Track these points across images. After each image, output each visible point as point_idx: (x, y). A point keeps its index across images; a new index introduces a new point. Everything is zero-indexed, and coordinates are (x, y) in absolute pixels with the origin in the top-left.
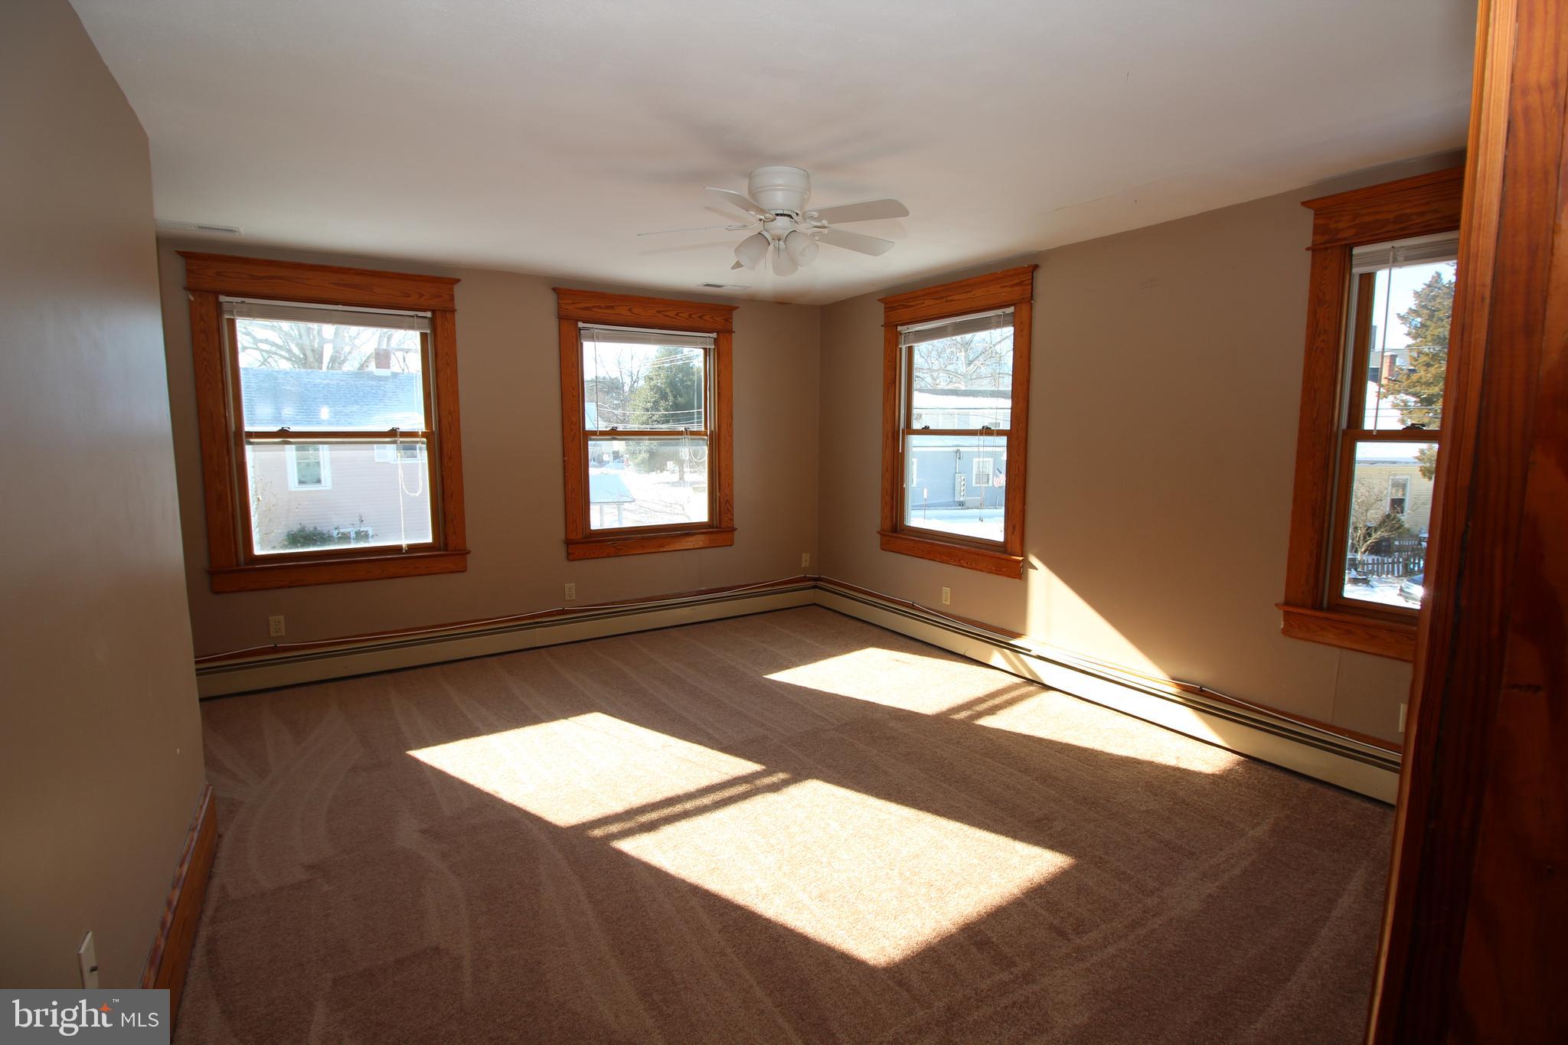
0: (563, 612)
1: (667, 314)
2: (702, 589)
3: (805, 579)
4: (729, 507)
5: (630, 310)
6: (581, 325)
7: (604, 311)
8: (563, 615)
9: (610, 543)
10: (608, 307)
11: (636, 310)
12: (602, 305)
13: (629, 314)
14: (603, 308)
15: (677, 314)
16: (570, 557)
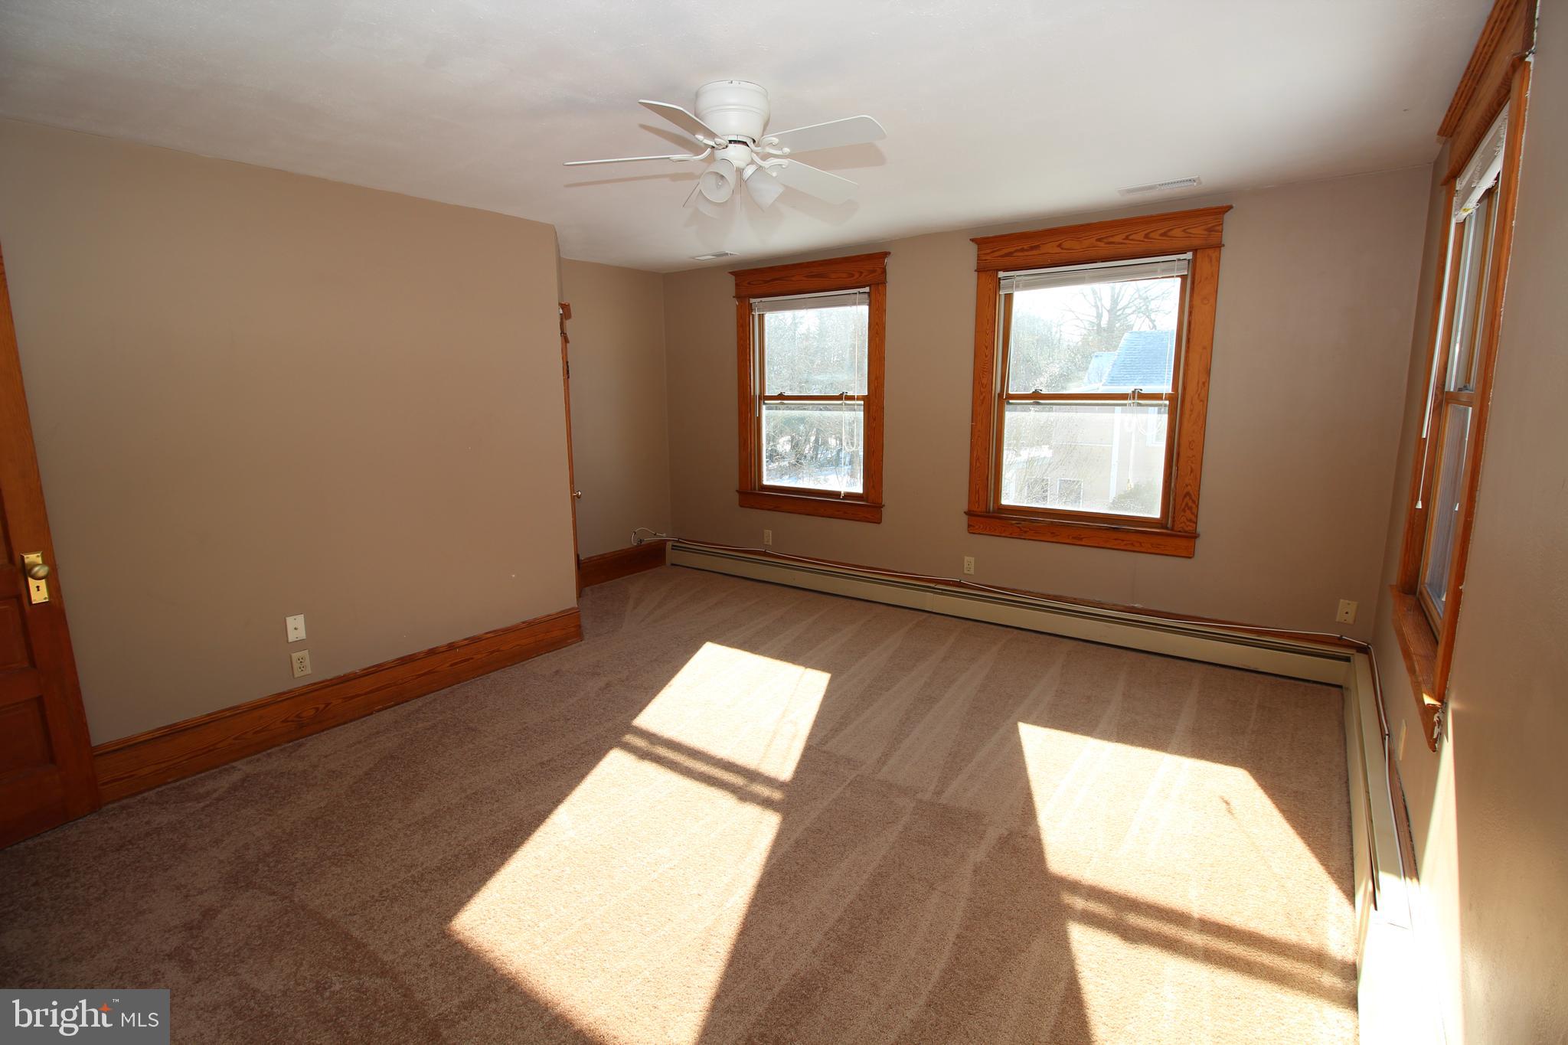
0: (959, 584)
1: (1111, 240)
2: (1136, 605)
3: (1339, 642)
4: (1190, 504)
5: (1059, 246)
6: (1001, 274)
7: (1026, 253)
8: (959, 587)
9: (1014, 522)
10: (1032, 248)
11: (1067, 245)
12: (1025, 247)
13: (1058, 250)
14: (1027, 250)
15: (1127, 238)
16: (971, 529)
